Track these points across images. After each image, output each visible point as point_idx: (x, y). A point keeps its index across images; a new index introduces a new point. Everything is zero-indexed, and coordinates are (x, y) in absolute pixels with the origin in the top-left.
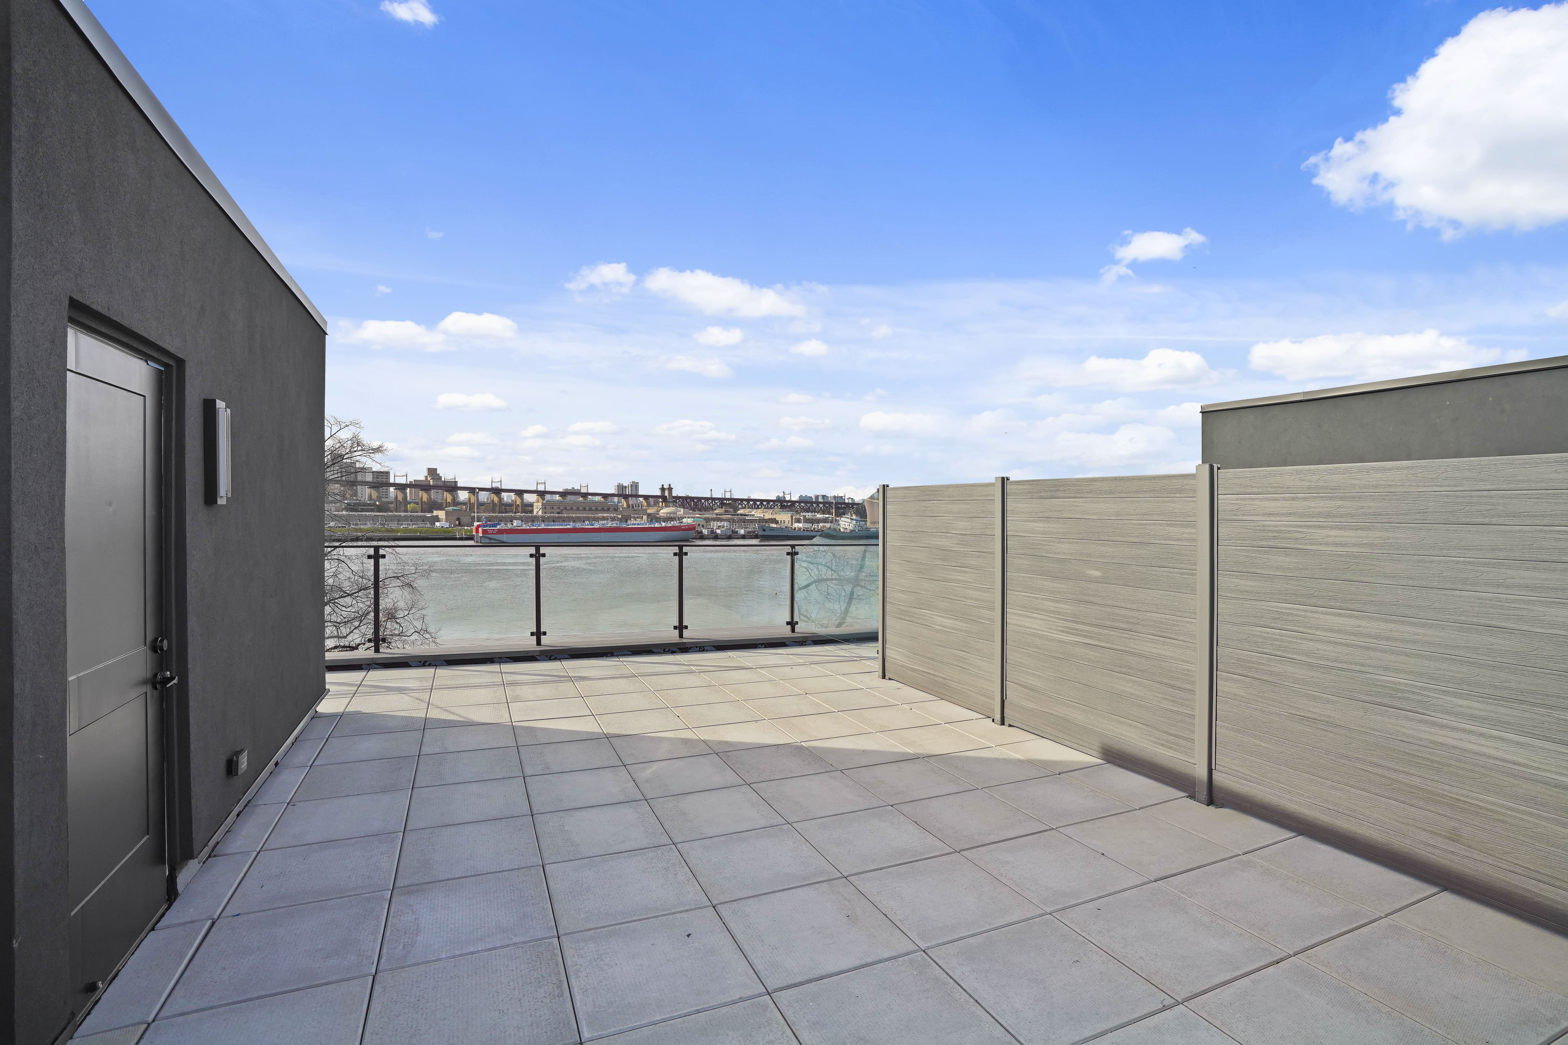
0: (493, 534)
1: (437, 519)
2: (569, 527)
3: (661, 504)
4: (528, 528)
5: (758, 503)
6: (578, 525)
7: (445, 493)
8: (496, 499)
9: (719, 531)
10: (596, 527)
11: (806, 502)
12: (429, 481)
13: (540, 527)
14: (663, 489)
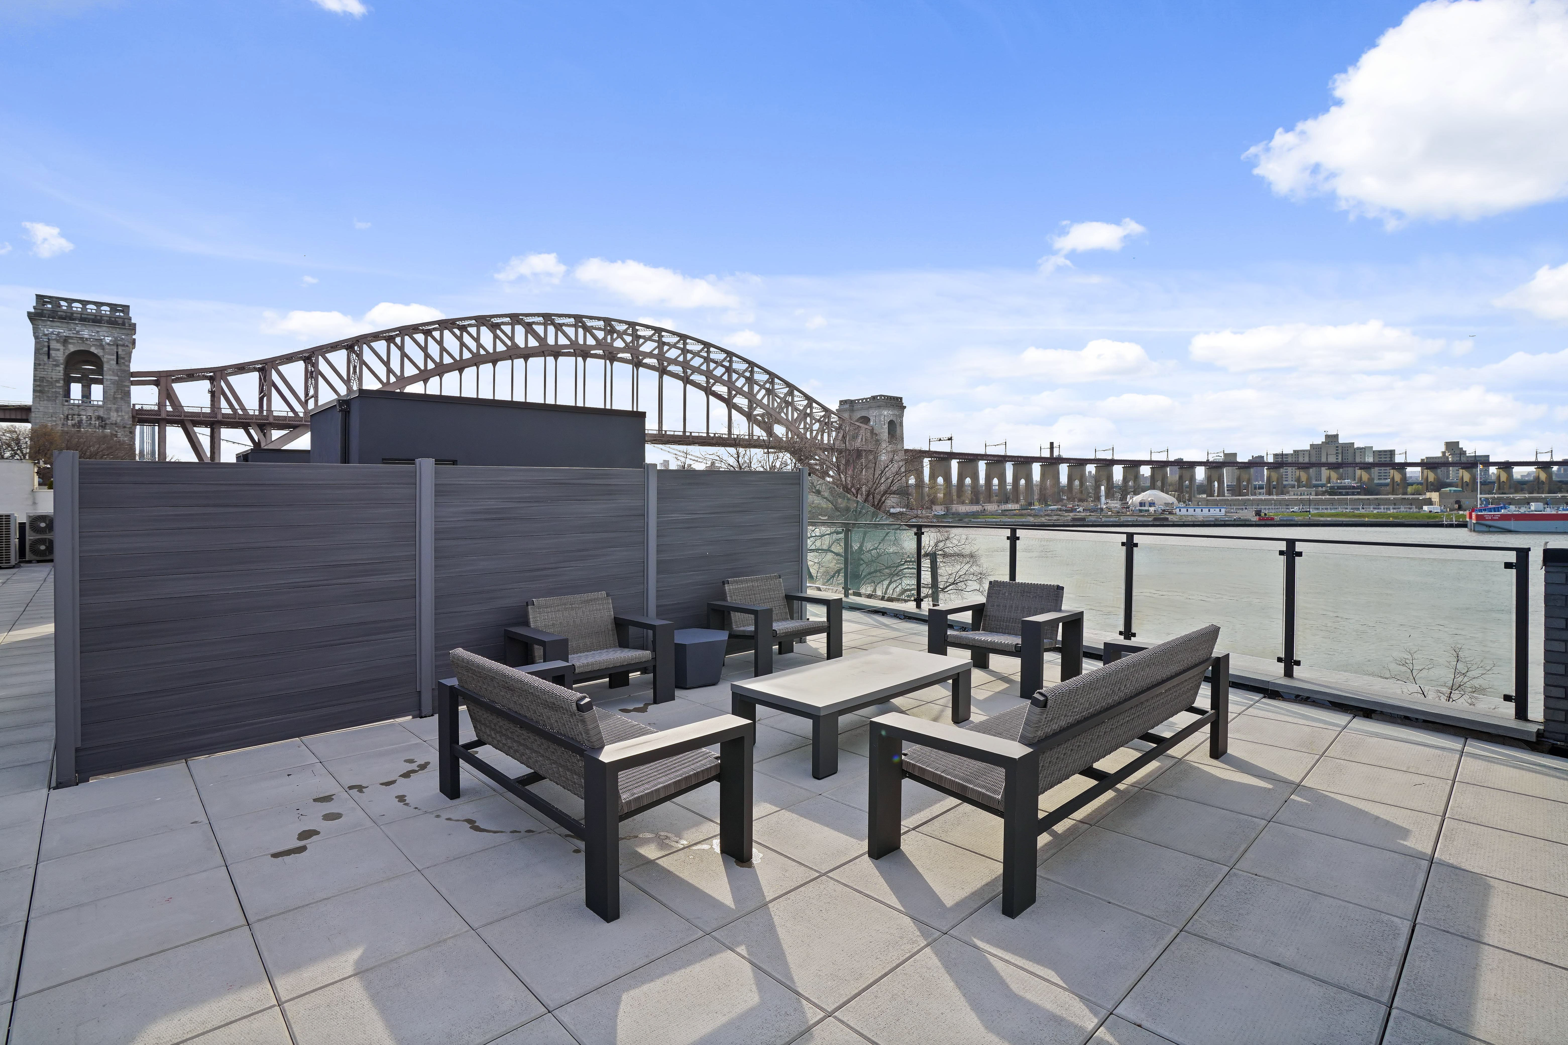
0: (1492, 520)
1: (1429, 502)
4: (1554, 513)
8: (1543, 476)
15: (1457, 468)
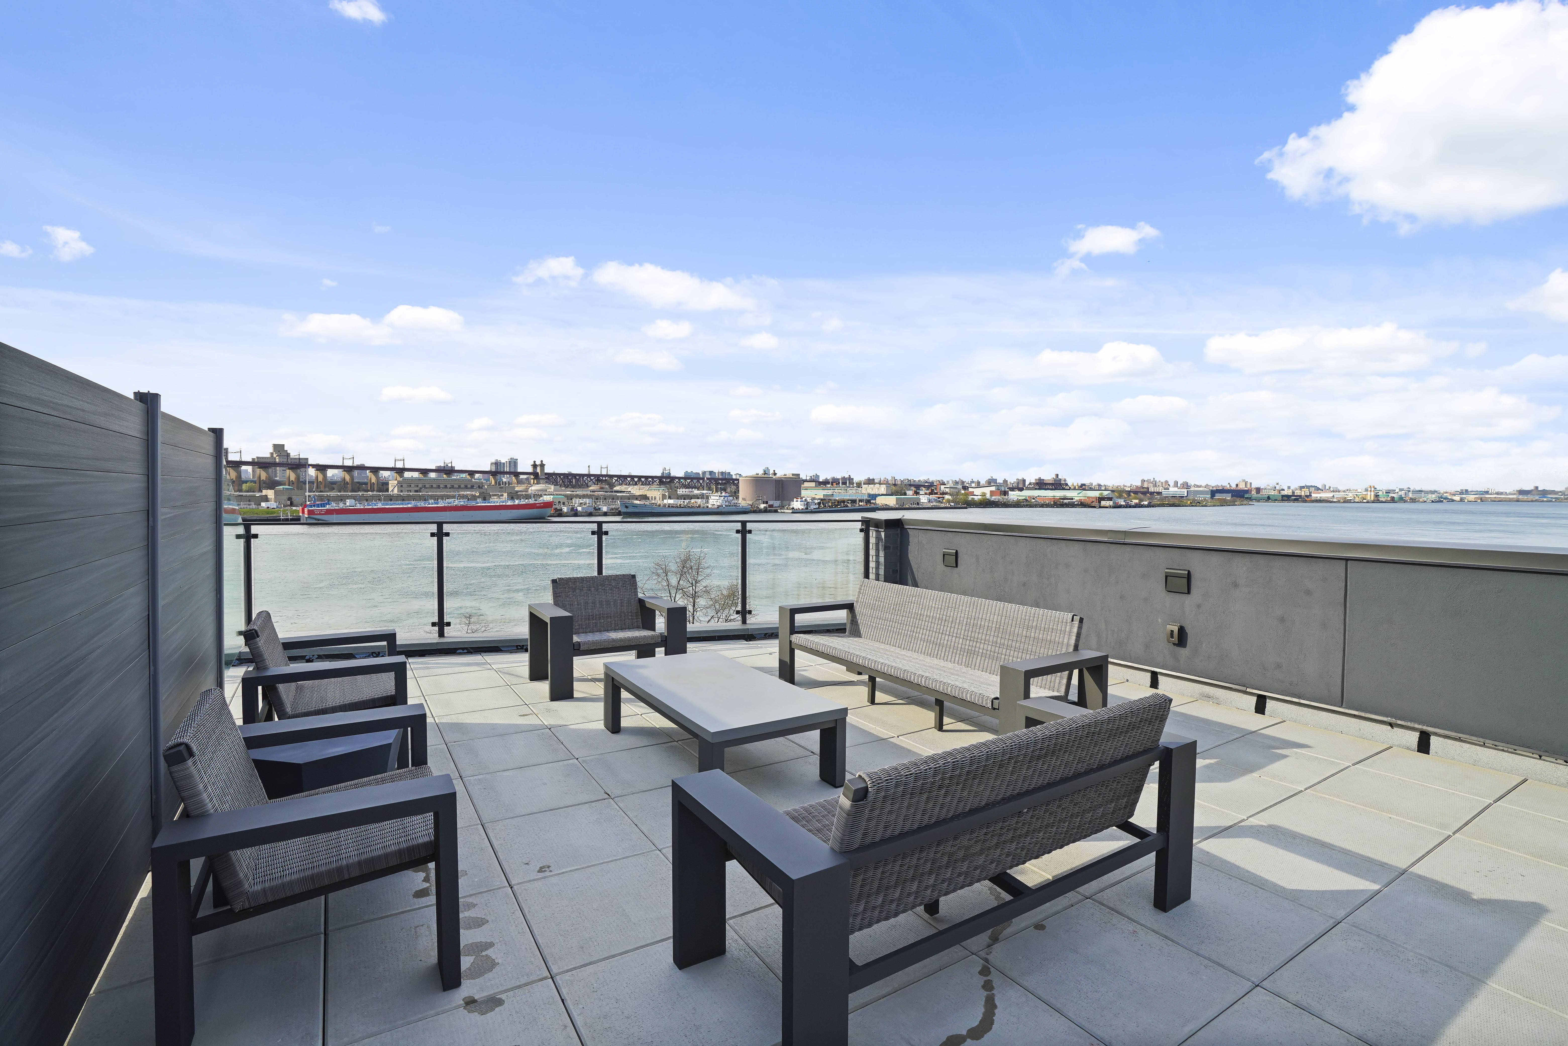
0: (320, 514)
1: (266, 499)
2: (410, 506)
3: (532, 481)
4: (362, 507)
5: (636, 479)
6: (421, 504)
7: (288, 471)
8: (348, 478)
9: (579, 509)
10: (441, 506)
11: (692, 479)
12: (275, 458)
13: (376, 507)
14: (535, 466)
15: (284, 469)
